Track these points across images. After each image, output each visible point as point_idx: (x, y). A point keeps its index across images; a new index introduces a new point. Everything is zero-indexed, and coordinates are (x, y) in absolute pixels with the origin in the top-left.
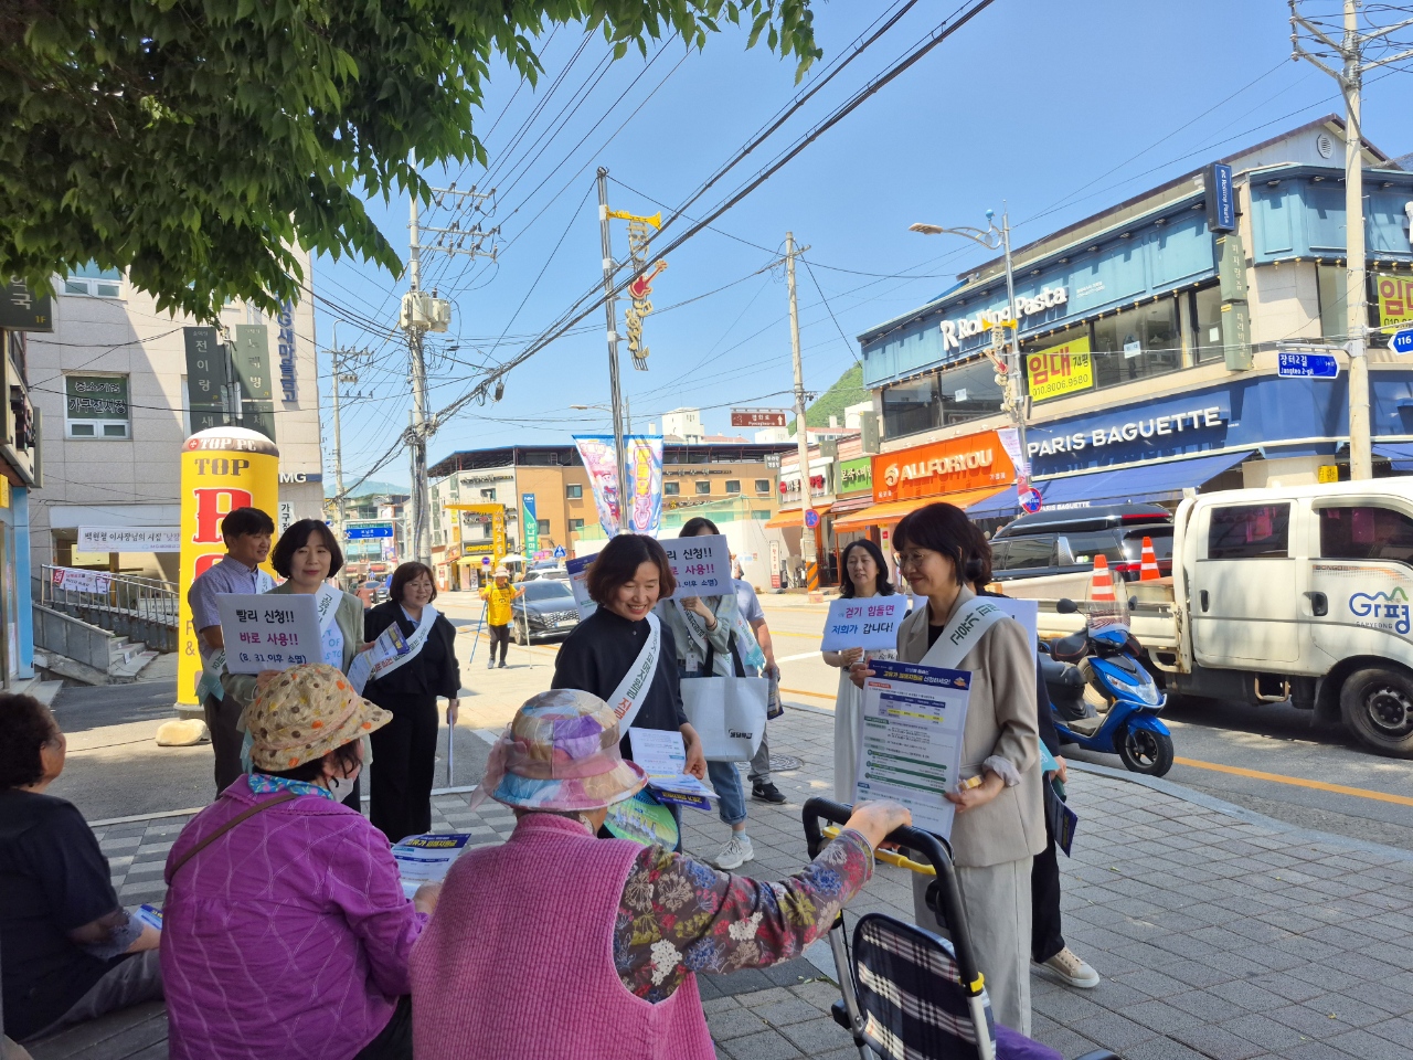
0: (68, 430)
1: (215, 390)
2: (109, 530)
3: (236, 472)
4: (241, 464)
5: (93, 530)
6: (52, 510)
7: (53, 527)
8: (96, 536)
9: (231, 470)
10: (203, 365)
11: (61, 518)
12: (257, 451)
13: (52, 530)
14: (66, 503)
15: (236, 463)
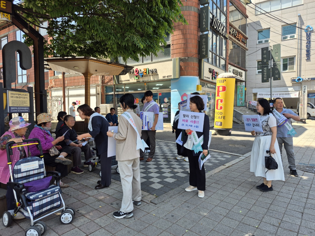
0: (257, 72)
1: (267, 61)
2: (263, 93)
3: (223, 82)
4: (224, 80)
5: (260, 93)
6: (253, 89)
7: (253, 92)
8: (261, 94)
9: (222, 82)
10: (265, 56)
11: (254, 91)
12: (228, 77)
13: (253, 93)
14: (255, 88)
15: (223, 80)
